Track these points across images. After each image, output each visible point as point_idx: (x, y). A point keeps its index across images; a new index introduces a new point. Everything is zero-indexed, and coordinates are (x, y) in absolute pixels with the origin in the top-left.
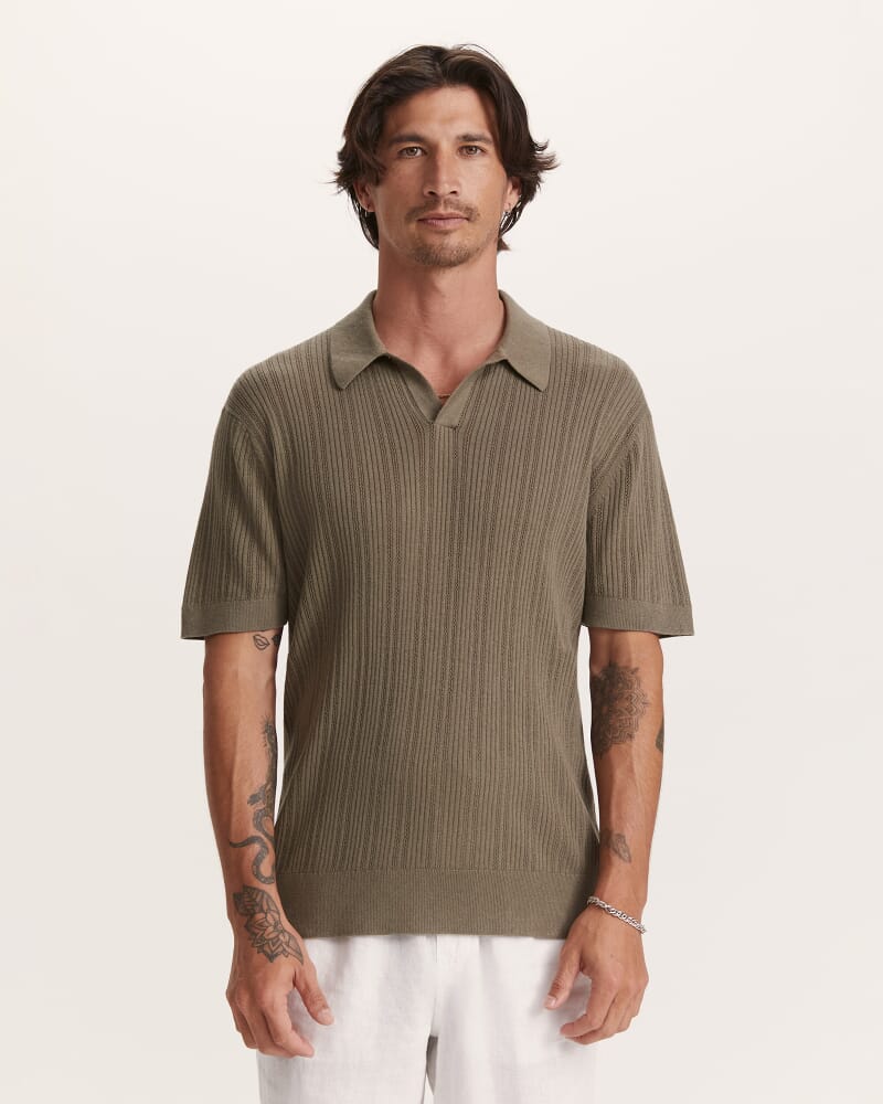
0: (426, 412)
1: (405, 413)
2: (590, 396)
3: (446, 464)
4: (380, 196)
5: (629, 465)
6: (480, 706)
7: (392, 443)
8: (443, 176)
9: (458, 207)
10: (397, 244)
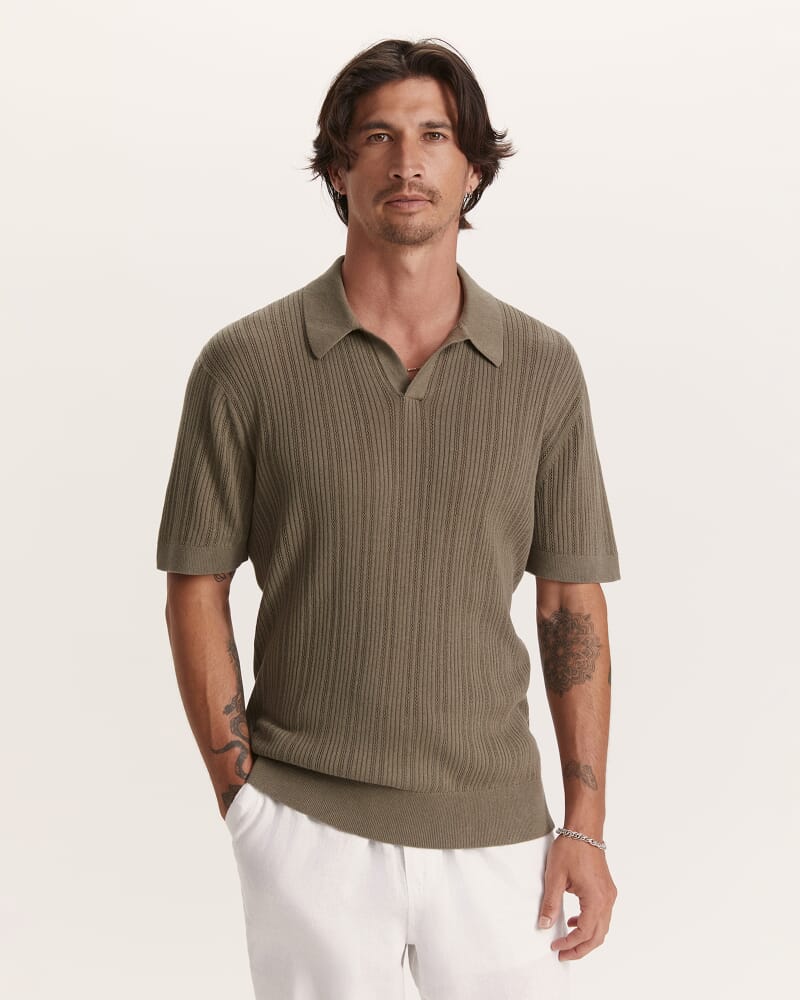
0: (396, 385)
1: (377, 385)
2: (541, 372)
3: (415, 434)
4: (351, 179)
5: (575, 435)
6: (445, 655)
7: (364, 413)
8: (408, 161)
9: (421, 189)
10: (367, 224)
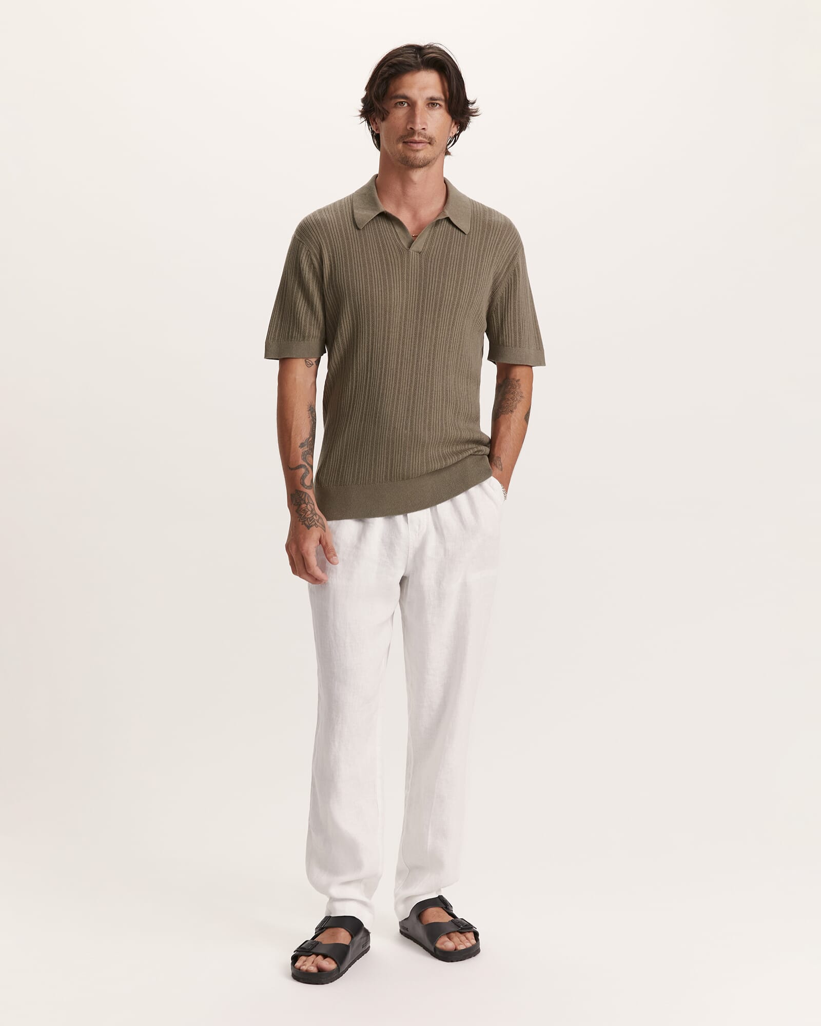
0: (405, 244)
1: (394, 243)
2: (493, 237)
3: (416, 272)
4: (383, 126)
6: (431, 398)
7: (387, 260)
8: (418, 120)
9: (425, 137)
10: (392, 153)
